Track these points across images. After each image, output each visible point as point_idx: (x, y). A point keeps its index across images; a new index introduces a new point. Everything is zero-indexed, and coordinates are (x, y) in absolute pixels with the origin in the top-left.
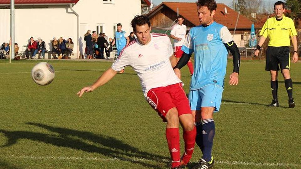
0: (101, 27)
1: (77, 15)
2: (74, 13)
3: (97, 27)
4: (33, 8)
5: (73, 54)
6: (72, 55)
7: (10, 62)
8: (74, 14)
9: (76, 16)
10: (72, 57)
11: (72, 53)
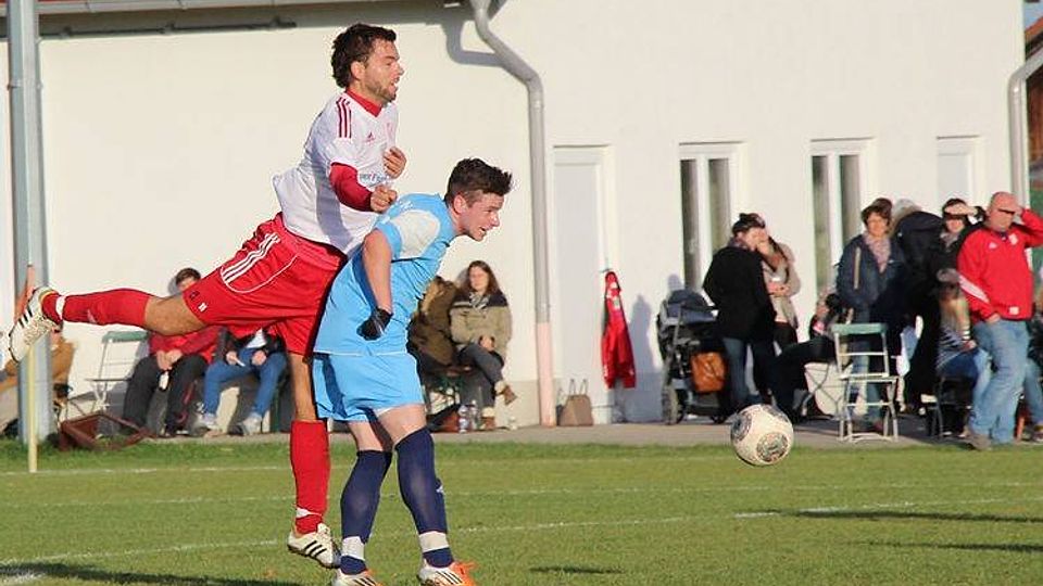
0: (715, 166)
1: (525, 76)
2: (501, 59)
3: (686, 168)
4: (175, 29)
5: (506, 391)
6: (500, 399)
7: (33, 468)
8: (500, 72)
9: (522, 88)
10: (499, 411)
11: (499, 387)
